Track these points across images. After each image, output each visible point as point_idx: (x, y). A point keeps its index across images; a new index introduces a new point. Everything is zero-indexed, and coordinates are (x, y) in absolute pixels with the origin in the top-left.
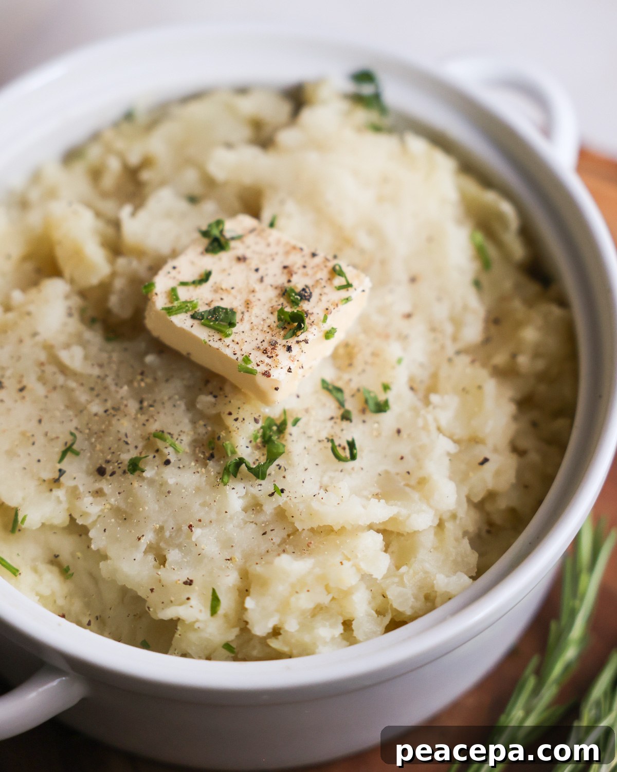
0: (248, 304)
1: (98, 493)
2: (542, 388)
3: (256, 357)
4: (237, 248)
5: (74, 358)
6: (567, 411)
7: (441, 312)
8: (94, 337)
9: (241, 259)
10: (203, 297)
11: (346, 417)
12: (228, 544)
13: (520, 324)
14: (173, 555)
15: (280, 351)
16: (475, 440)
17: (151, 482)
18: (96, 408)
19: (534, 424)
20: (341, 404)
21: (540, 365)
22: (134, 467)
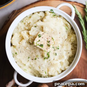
0: (44, 43)
1: (32, 62)
2: (74, 42)
3: (46, 50)
4: (42, 36)
5: (27, 48)
6: (76, 45)
7: (63, 36)
8: (29, 45)
9: (43, 38)
10: (39, 43)
11: (55, 50)
12: (46, 66)
13: (71, 37)
14: (41, 68)
15: (48, 49)
16: (68, 50)
17: (37, 60)
18: (31, 53)
19: (73, 46)
20: (54, 49)
21: (73, 41)
22: (36, 59)
